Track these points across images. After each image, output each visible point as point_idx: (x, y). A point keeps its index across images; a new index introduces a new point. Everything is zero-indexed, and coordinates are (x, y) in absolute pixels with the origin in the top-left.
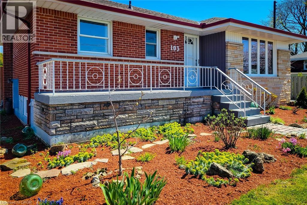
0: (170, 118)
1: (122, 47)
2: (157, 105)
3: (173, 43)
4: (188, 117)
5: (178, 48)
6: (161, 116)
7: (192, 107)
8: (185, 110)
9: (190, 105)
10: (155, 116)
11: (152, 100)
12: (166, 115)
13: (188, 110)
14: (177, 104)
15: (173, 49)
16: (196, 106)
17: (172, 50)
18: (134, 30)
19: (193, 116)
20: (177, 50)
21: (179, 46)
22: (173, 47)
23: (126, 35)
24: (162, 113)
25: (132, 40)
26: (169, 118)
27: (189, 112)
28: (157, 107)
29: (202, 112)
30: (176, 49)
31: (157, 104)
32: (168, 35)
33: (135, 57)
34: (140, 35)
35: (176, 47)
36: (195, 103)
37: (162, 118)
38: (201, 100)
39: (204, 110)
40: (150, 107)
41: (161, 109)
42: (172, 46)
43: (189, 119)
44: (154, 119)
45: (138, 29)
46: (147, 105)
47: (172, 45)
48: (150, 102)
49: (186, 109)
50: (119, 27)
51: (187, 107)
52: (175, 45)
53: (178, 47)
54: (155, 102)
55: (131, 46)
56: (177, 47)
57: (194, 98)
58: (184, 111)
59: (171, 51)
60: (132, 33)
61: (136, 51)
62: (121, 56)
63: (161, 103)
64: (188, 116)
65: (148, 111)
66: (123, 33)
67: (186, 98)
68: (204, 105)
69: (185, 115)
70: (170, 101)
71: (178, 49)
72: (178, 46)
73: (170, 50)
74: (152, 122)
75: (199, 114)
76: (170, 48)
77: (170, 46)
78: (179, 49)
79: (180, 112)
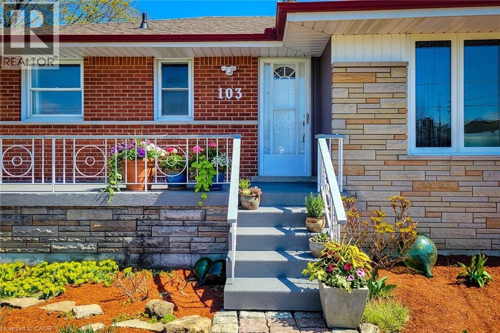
0: (98, 247)
1: (100, 103)
2: (60, 219)
3: (224, 82)
4: (153, 253)
5: (238, 92)
6: (71, 242)
7: (164, 230)
8: (142, 236)
9: (157, 225)
10: (56, 241)
11: (49, 208)
12: (86, 242)
13: (150, 236)
14: (118, 220)
15: (224, 95)
16: (177, 229)
17: (220, 97)
18: (127, 68)
19: (167, 251)
20: (237, 97)
21: (243, 87)
22: (224, 91)
23: (109, 79)
24: (76, 237)
25: (121, 87)
26: (94, 248)
27: (154, 241)
28: (62, 223)
29: (197, 244)
30: (234, 95)
31: (62, 216)
32: (210, 67)
33: (130, 119)
34: (139, 76)
35: (234, 91)
36: (175, 222)
37: (75, 247)
38: (196, 215)
39: (205, 240)
40: (42, 222)
41: (73, 228)
42: (220, 89)
43: (156, 257)
44: (54, 247)
45: (136, 64)
46: (36, 218)
47: (221, 87)
48: (45, 211)
49: (145, 233)
50: (94, 67)
51: (146, 228)
52: (230, 87)
53: (240, 89)
54: (55, 212)
55: (119, 99)
56: (236, 89)
57: (171, 208)
58: (137, 236)
59: (220, 99)
60: (122, 74)
61: (132, 107)
62: (100, 119)
63: (71, 215)
64: (151, 249)
65: (38, 229)
66: (102, 76)
67: (145, 208)
68: (206, 229)
69: (141, 245)
70: (96, 212)
71: (238, 95)
72: (239, 87)
73: (217, 99)
74: (50, 252)
75: (190, 248)
76: (218, 95)
77: (215, 91)
78: (241, 94)
79: (125, 238)
